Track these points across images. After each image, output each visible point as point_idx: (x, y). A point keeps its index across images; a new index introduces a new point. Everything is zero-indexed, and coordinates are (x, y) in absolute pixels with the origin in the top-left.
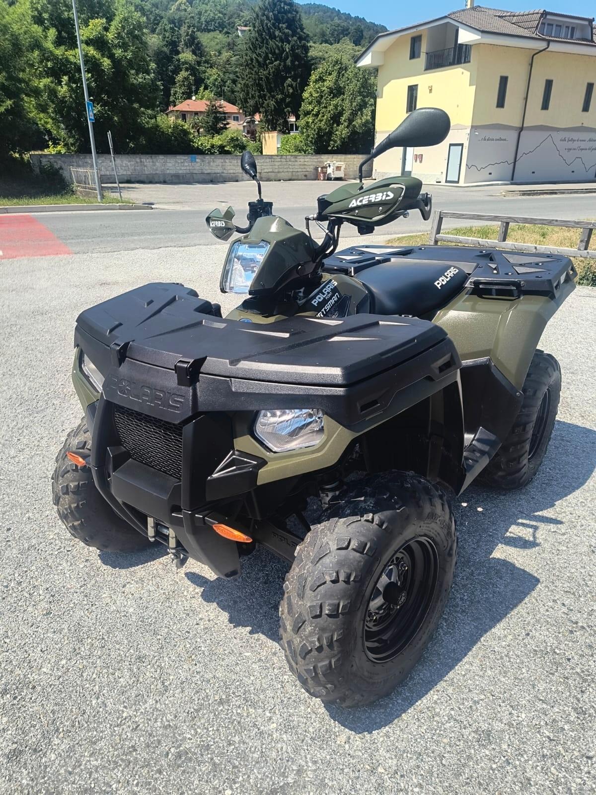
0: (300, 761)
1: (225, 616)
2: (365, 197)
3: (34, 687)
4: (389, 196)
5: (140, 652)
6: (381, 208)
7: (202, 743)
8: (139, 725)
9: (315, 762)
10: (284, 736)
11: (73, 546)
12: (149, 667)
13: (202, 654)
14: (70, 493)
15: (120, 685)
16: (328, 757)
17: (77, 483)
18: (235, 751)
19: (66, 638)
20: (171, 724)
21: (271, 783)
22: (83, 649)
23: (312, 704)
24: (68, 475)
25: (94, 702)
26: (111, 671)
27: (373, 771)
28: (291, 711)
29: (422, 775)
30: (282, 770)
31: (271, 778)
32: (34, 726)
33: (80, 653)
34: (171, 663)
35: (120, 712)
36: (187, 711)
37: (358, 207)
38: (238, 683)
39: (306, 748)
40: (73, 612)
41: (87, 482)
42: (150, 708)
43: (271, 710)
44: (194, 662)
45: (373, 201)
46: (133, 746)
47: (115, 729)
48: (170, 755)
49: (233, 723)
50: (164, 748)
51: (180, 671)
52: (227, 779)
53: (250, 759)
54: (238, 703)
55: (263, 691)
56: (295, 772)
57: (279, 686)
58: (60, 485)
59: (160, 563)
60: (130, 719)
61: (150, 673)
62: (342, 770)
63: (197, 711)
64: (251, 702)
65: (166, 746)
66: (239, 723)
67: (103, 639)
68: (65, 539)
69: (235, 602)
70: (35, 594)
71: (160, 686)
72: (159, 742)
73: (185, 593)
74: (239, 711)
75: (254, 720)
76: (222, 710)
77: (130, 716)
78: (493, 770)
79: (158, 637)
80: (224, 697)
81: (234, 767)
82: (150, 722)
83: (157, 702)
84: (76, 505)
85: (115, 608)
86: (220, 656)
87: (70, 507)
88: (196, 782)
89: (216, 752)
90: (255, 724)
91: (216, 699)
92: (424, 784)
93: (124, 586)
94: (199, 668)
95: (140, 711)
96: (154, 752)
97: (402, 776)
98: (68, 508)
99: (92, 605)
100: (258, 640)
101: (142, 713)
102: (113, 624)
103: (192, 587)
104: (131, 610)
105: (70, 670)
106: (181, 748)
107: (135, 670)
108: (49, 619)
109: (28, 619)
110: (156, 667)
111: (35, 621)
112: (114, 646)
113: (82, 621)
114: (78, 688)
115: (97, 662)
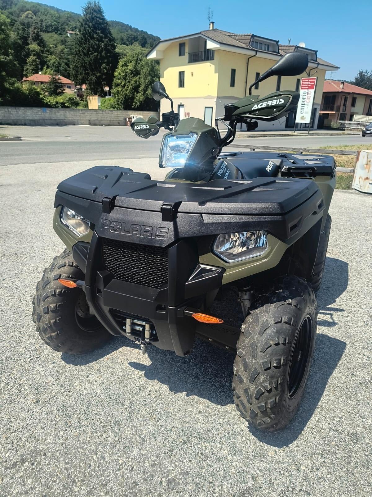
0: (251, 471)
1: (165, 388)
2: (264, 103)
3: (45, 454)
4: (281, 102)
5: (116, 418)
6: (275, 109)
7: (182, 471)
8: (134, 467)
9: (261, 471)
10: (235, 457)
11: (40, 354)
12: (126, 427)
13: (160, 414)
14: (50, 312)
15: (109, 442)
17: (55, 305)
18: (206, 472)
19: (57, 417)
20: (156, 463)
21: (238, 489)
22: (73, 423)
23: (244, 434)
24: (48, 299)
25: (95, 457)
26: (99, 434)
27: (298, 469)
28: (233, 441)
29: (328, 467)
30: (242, 479)
31: (237, 485)
32: (55, 481)
33: (71, 425)
34: (140, 422)
35: (117, 461)
36: (164, 452)
37: (258, 110)
38: (191, 429)
39: (251, 462)
40: (56, 398)
41: (62, 303)
42: (137, 454)
43: (219, 442)
44: (156, 420)
45: (270, 105)
46: (134, 482)
47: (117, 472)
48: (163, 484)
49: (198, 454)
50: (157, 478)
51: (149, 427)
52: (208, 491)
53: (218, 476)
54: (196, 441)
55: (210, 431)
56: (251, 479)
57: (219, 427)
58: (42, 307)
59: (108, 359)
60: (126, 464)
61: (127, 432)
62: (280, 472)
63: (171, 450)
64: (205, 439)
65: (158, 478)
66: (202, 454)
67: (86, 413)
68: (33, 351)
69: (169, 378)
70: (23, 389)
71: (138, 438)
72: (152, 476)
73: (133, 376)
74: (199, 446)
75: (211, 451)
76: (187, 447)
77: (124, 462)
78: (367, 456)
79: (125, 407)
80: (185, 439)
81: (210, 483)
82: (140, 464)
83: (140, 450)
84: (54, 320)
85: (87, 392)
86: (172, 413)
87: (50, 322)
89: (194, 475)
90: (213, 453)
91: (180, 441)
92: (332, 472)
93: (88, 377)
94: (161, 423)
95: (131, 457)
96: (151, 483)
97: (317, 469)
98: (47, 323)
99: (69, 392)
100: (194, 399)
101: (132, 458)
102: (89, 402)
103: (136, 372)
104: (99, 392)
105: (69, 438)
106: (169, 477)
107: (117, 431)
108: (40, 405)
109: (23, 408)
110: (131, 426)
111: (29, 408)
112: (95, 417)
113: (66, 403)
114: (79, 449)
115: (87, 430)
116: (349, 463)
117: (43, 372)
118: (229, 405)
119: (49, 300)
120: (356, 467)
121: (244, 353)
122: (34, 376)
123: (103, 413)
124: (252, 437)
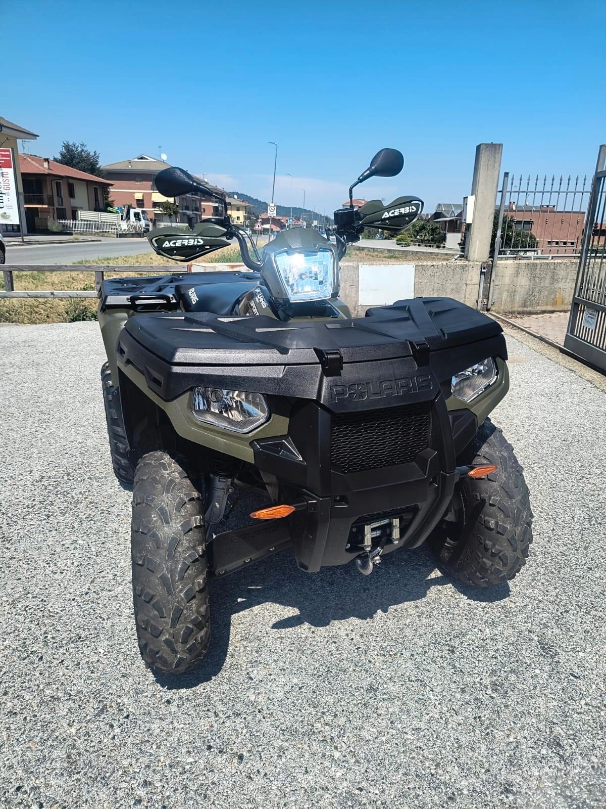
0: (522, 628)
1: (354, 621)
3: (360, 789)
5: (362, 688)
7: (488, 673)
8: (453, 709)
9: (526, 622)
10: (499, 629)
12: (385, 686)
13: (392, 647)
15: (397, 712)
16: (524, 615)
18: (502, 657)
19: (299, 746)
20: (462, 687)
21: (536, 648)
23: (475, 606)
25: (409, 737)
26: (375, 715)
27: (540, 601)
28: (478, 618)
29: (549, 584)
30: (527, 639)
31: (531, 646)
32: (417, 796)
33: (332, 738)
34: (390, 670)
35: (432, 719)
36: (452, 674)
38: (437, 636)
39: (512, 622)
40: (257, 731)
42: (437, 696)
43: (472, 627)
44: (399, 654)
46: (475, 718)
47: (450, 726)
48: (494, 695)
49: (475, 651)
50: (485, 699)
51: (404, 666)
53: (512, 652)
54: (458, 642)
55: (451, 625)
56: (530, 634)
57: (452, 615)
59: (238, 642)
60: (443, 713)
61: (393, 688)
62: (535, 613)
63: (454, 667)
64: (460, 635)
65: (483, 696)
66: (477, 647)
67: (323, 713)
69: (342, 609)
70: (187, 767)
71: (412, 683)
72: (476, 699)
73: (303, 636)
74: (466, 644)
75: (479, 639)
76: (460, 653)
79: (351, 669)
80: (448, 648)
81: (517, 661)
82: (453, 701)
83: (432, 691)
84: (205, 606)
85: (282, 693)
86: (401, 637)
87: (199, 613)
88: (524, 686)
90: (483, 640)
91: (447, 653)
93: (251, 678)
94: (407, 654)
95: (437, 704)
96: (487, 705)
97: (547, 591)
98: (197, 617)
99: (259, 712)
100: (396, 610)
101: (439, 704)
102: (305, 700)
103: (298, 629)
104: (295, 681)
105: (353, 751)
106: (489, 687)
107: (385, 697)
108: (251, 758)
109: (234, 782)
110: (388, 681)
111: (244, 774)
112: (341, 706)
113: (281, 726)
114: (383, 747)
115: (356, 724)
116: (552, 573)
117: (176, 724)
118: (428, 592)
119: (190, 572)
120: (559, 571)
121: (498, 498)
122: (170, 739)
123: (341, 695)
124: (484, 604)
